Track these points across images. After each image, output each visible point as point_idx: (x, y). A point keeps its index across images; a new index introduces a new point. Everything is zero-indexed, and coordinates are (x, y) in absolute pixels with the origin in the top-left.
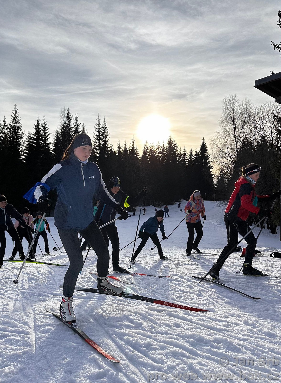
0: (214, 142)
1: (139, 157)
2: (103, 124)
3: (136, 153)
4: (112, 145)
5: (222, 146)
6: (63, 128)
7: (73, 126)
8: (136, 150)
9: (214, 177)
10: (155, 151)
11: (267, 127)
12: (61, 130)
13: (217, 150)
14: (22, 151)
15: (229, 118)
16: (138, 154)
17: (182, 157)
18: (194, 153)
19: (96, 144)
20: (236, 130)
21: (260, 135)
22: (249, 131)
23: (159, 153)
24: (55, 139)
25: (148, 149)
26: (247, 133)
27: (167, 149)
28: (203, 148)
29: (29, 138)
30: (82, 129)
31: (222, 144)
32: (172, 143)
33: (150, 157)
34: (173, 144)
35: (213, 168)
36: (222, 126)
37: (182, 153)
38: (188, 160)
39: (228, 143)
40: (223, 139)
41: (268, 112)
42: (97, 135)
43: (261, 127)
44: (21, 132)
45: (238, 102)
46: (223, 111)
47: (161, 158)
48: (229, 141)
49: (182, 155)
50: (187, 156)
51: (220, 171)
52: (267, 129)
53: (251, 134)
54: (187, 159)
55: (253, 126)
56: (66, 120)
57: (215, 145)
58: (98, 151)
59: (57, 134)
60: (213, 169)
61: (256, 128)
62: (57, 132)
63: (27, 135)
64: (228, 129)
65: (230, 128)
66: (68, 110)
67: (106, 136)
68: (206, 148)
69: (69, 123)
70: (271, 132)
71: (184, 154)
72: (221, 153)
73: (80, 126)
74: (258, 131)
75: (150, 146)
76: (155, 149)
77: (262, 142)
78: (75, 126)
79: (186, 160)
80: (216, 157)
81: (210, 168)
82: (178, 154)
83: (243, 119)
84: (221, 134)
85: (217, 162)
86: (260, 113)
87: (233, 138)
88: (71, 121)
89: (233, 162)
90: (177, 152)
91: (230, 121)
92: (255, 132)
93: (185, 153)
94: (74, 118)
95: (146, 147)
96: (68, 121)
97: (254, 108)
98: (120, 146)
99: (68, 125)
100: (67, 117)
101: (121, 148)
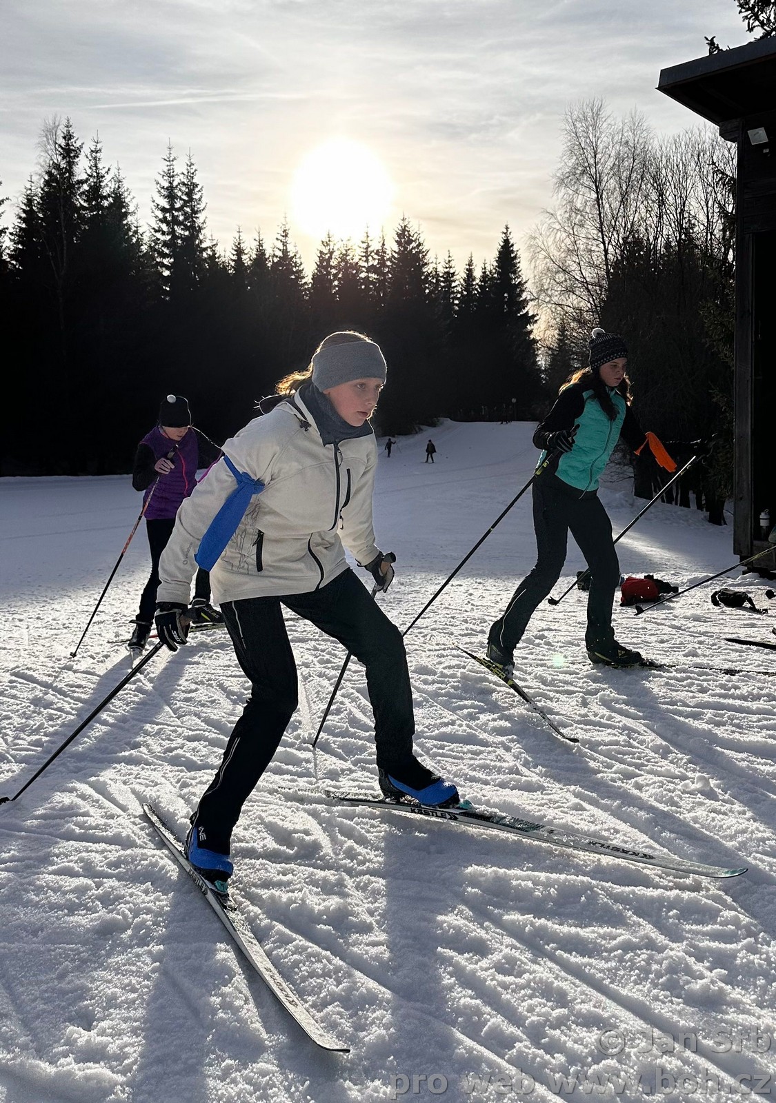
0: (540, 244)
1: (304, 281)
2: (186, 173)
3: (294, 269)
4: (215, 242)
5: (563, 255)
6: (47, 183)
7: (84, 177)
8: (294, 260)
9: (538, 350)
10: (357, 263)
11: (693, 202)
12: (42, 189)
13: (548, 269)
15: (583, 172)
16: (301, 271)
17: (442, 284)
18: (478, 274)
19: (162, 238)
20: (603, 207)
21: (673, 225)
22: (643, 211)
23: (371, 269)
24: (20, 218)
25: (333, 257)
26: (635, 219)
27: (395, 258)
28: (507, 256)
30: (113, 187)
31: (562, 250)
32: (410, 242)
33: (340, 283)
34: (414, 244)
35: (536, 321)
36: (561, 195)
37: (441, 271)
38: (459, 296)
39: (582, 247)
40: (564, 235)
41: (699, 156)
42: (163, 210)
43: (678, 201)
45: (609, 121)
46: (564, 147)
47: (374, 286)
48: (585, 240)
49: (442, 279)
50: (457, 283)
51: (557, 331)
52: (696, 208)
53: (648, 222)
54: (458, 292)
55: (654, 196)
56: (60, 158)
57: (542, 252)
58: (166, 261)
59: (29, 202)
60: (536, 326)
61: (662, 203)
62: (28, 195)
64: (579, 206)
65: (586, 202)
66: (67, 127)
67: (195, 212)
68: (515, 257)
69: (71, 167)
70: (708, 216)
71: (448, 276)
72: (561, 277)
73: (108, 177)
74: (668, 212)
75: (338, 249)
76: (356, 256)
77: (679, 245)
78: (91, 176)
79: (453, 293)
80: (546, 287)
81: (529, 319)
82: (429, 275)
83: (626, 174)
84: (559, 218)
85: (550, 305)
86: (675, 159)
87: (595, 232)
88: (77, 160)
89: (595, 305)
90: (424, 270)
91: (585, 180)
92: (660, 217)
93: (452, 271)
94: (88, 152)
95: (325, 251)
96: (65, 161)
97: (656, 142)
98: (242, 245)
99: (67, 175)
100: (62, 148)
101: (246, 252)
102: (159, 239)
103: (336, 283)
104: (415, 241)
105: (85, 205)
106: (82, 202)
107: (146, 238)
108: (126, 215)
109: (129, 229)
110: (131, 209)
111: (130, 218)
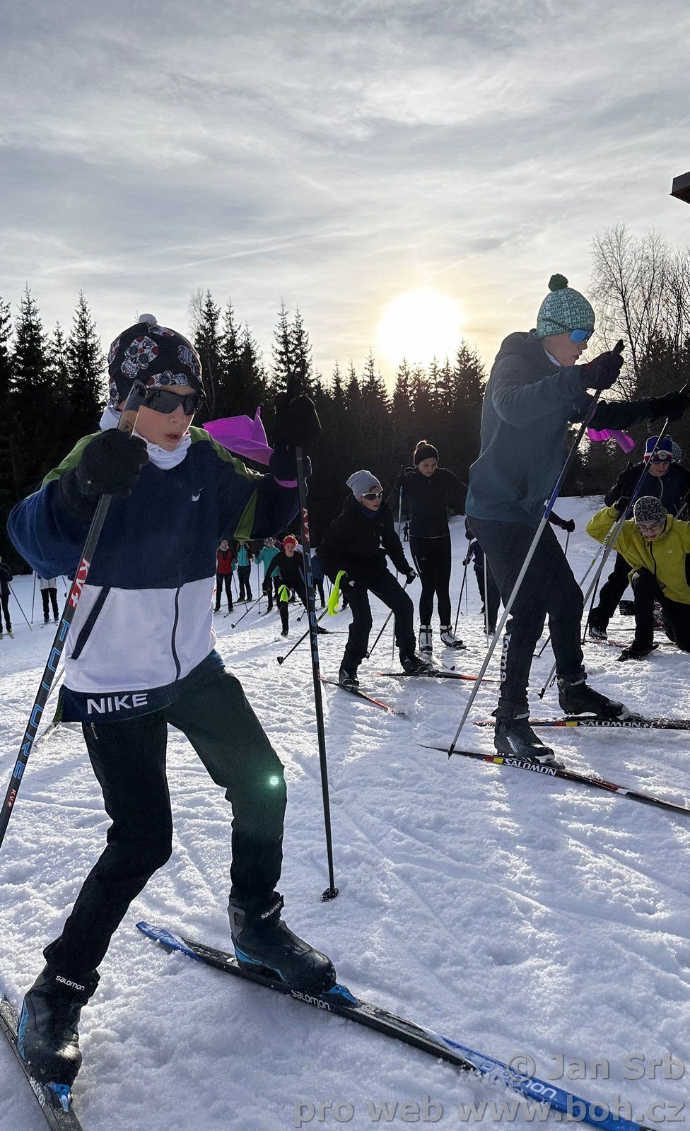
1: (387, 399)
2: (296, 324)
7: (222, 334)
8: (379, 383)
10: (427, 381)
15: (611, 286)
16: (385, 392)
19: (281, 375)
20: (629, 314)
22: (664, 313)
23: (437, 385)
26: (658, 320)
27: (458, 374)
30: (244, 340)
33: (414, 398)
44: (98, 358)
45: (631, 242)
46: (594, 266)
47: (442, 397)
53: (669, 322)
55: (673, 300)
56: (205, 321)
64: (608, 314)
65: (614, 310)
66: (208, 297)
67: (303, 353)
73: (240, 332)
74: (686, 311)
75: (413, 371)
76: (426, 376)
78: (228, 333)
83: (647, 285)
89: (626, 395)
91: (614, 292)
92: (679, 317)
94: (224, 314)
95: (403, 374)
96: (209, 323)
97: (673, 254)
98: (340, 375)
99: (211, 333)
100: (206, 313)
101: (342, 380)
102: (278, 376)
103: (412, 398)
104: (473, 359)
105: (225, 355)
106: (223, 354)
107: (270, 377)
108: (254, 360)
109: (257, 371)
110: (258, 355)
111: (257, 362)
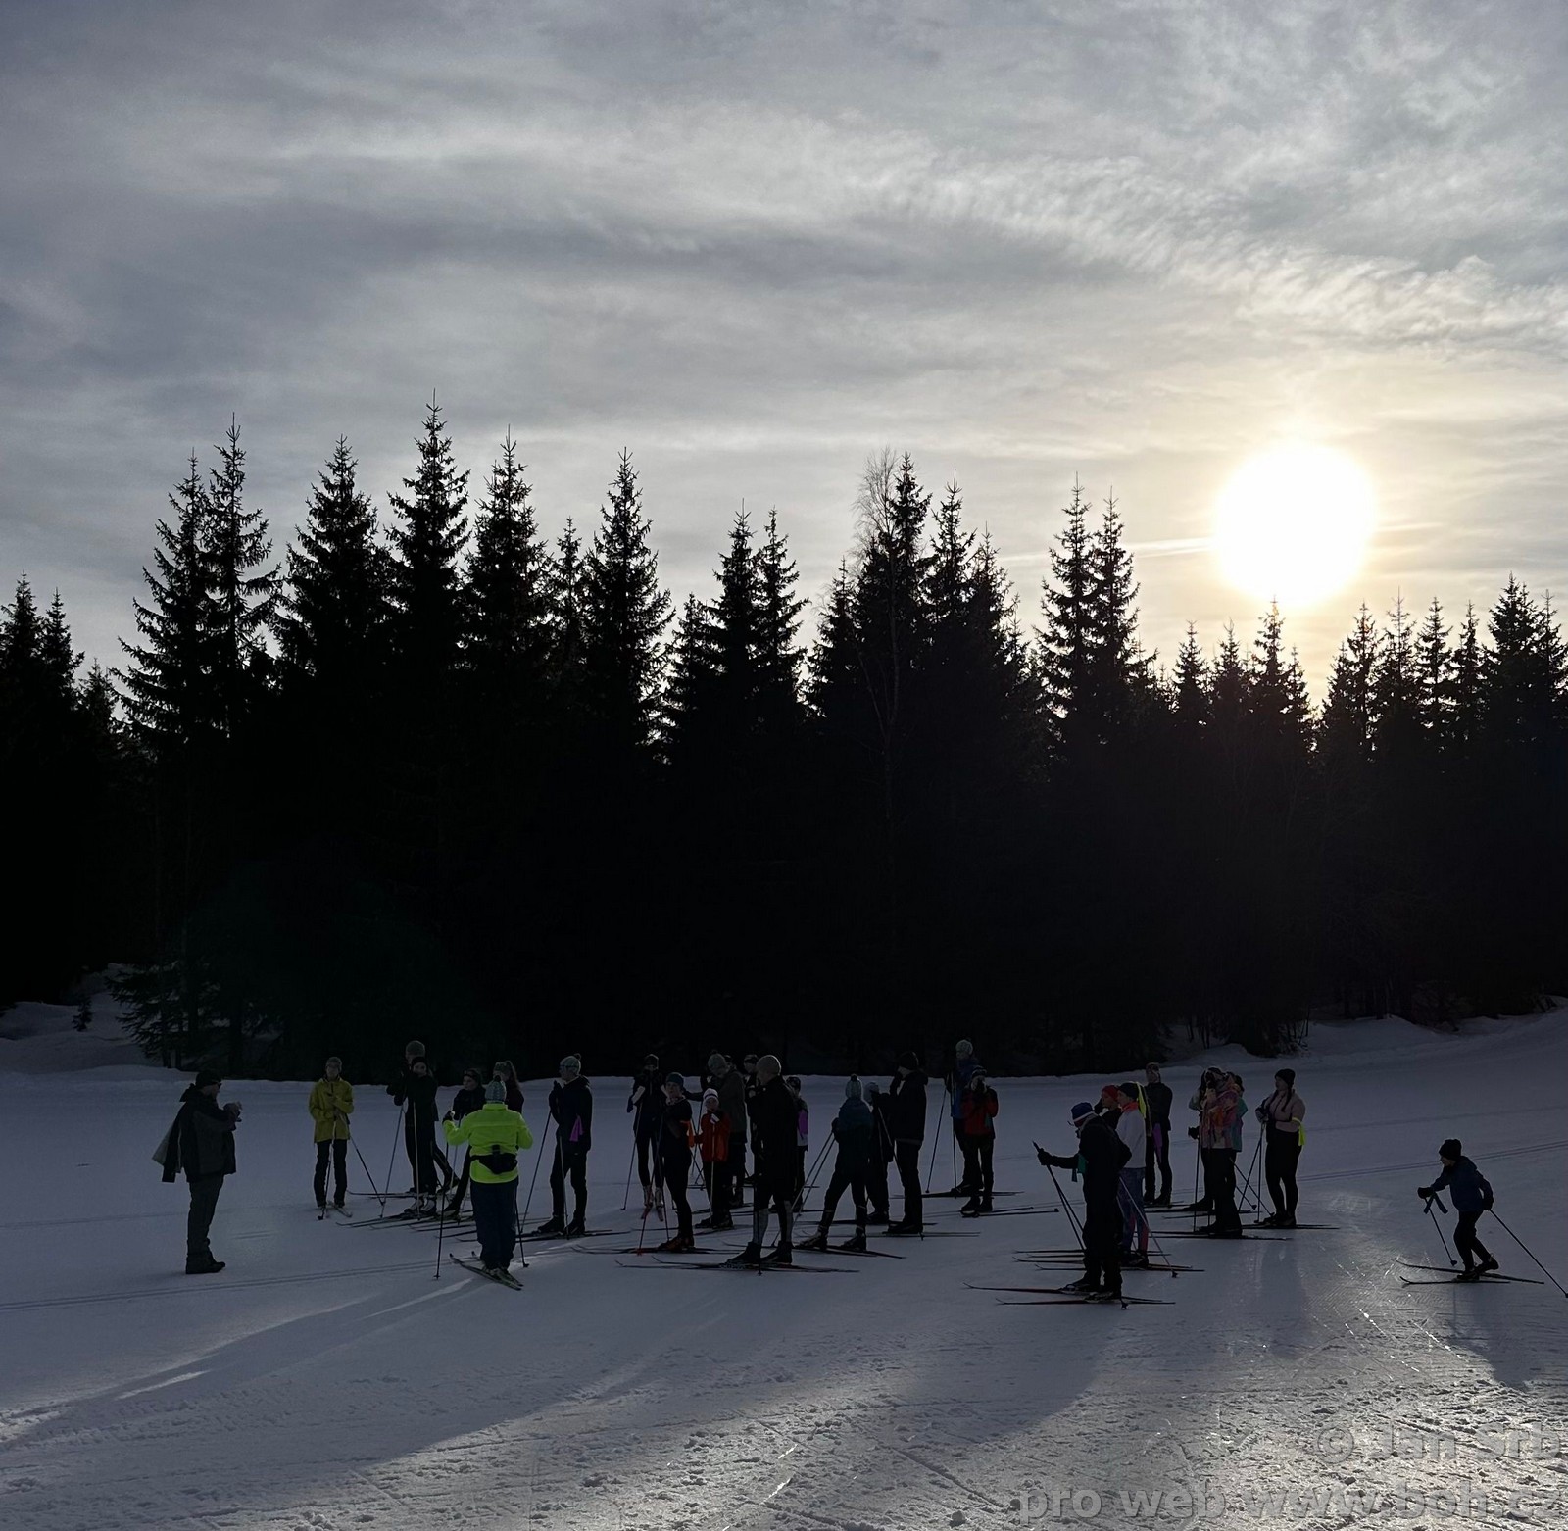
1: (1307, 718)
2: (1103, 534)
3: (1290, 697)
4: (1148, 655)
6: (871, 570)
8: (1290, 678)
12: (861, 582)
14: (650, 704)
16: (1302, 700)
24: (824, 632)
27: (1493, 665)
29: (693, 628)
30: (977, 568)
32: (1527, 631)
34: (1535, 637)
42: (1062, 601)
44: (649, 600)
47: (1452, 720)
56: (891, 524)
58: (1064, 693)
59: (840, 601)
62: (838, 594)
63: (682, 614)
66: (905, 469)
67: (1117, 601)
73: (971, 551)
75: (1382, 655)
76: (1414, 667)
78: (942, 551)
88: (920, 524)
90: (1558, 687)
94: (938, 509)
95: (1354, 660)
96: (900, 528)
99: (903, 552)
100: (896, 507)
101: (1202, 669)
103: (1375, 718)
104: (1538, 630)
105: (929, 602)
106: (925, 598)
107: (1030, 654)
108: (997, 615)
110: (1006, 604)
